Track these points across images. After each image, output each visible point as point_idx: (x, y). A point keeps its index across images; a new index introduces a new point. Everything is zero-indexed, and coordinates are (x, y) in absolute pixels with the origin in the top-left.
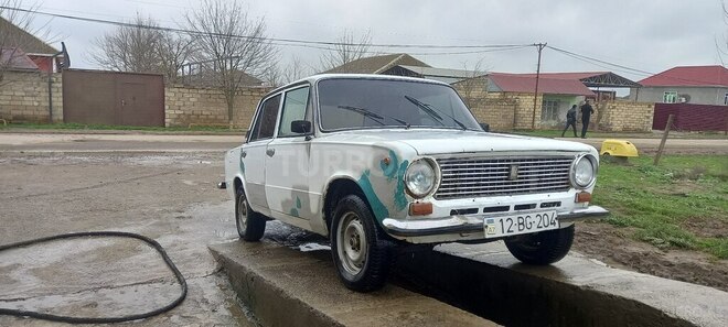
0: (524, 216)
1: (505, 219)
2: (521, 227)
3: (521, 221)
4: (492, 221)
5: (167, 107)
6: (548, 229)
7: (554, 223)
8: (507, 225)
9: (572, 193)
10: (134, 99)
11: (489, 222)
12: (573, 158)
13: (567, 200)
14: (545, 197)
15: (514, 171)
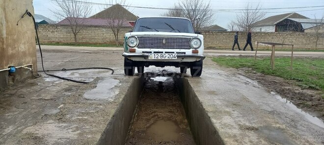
0: (163, 54)
2: (162, 57)
4: (151, 55)
6: (173, 59)
8: (156, 56)
9: (191, 50)
12: (190, 39)
13: (189, 52)
14: (178, 50)
15: (164, 42)
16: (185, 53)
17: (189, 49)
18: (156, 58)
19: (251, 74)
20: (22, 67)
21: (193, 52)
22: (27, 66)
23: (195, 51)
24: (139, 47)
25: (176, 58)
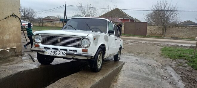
0: (55, 51)
1: (50, 51)
2: (54, 54)
3: (54, 52)
4: (47, 51)
5: (147, 31)
6: (62, 56)
7: (64, 55)
8: (50, 52)
9: (81, 49)
10: (139, 28)
11: (46, 51)
12: (81, 38)
13: (79, 50)
14: (71, 48)
15: (59, 40)
16: (76, 51)
17: (80, 47)
18: (49, 55)
19: (181, 67)
20: (4, 50)
21: (83, 51)
22: (7, 49)
23: (85, 50)
24: (43, 43)
25: (65, 56)
